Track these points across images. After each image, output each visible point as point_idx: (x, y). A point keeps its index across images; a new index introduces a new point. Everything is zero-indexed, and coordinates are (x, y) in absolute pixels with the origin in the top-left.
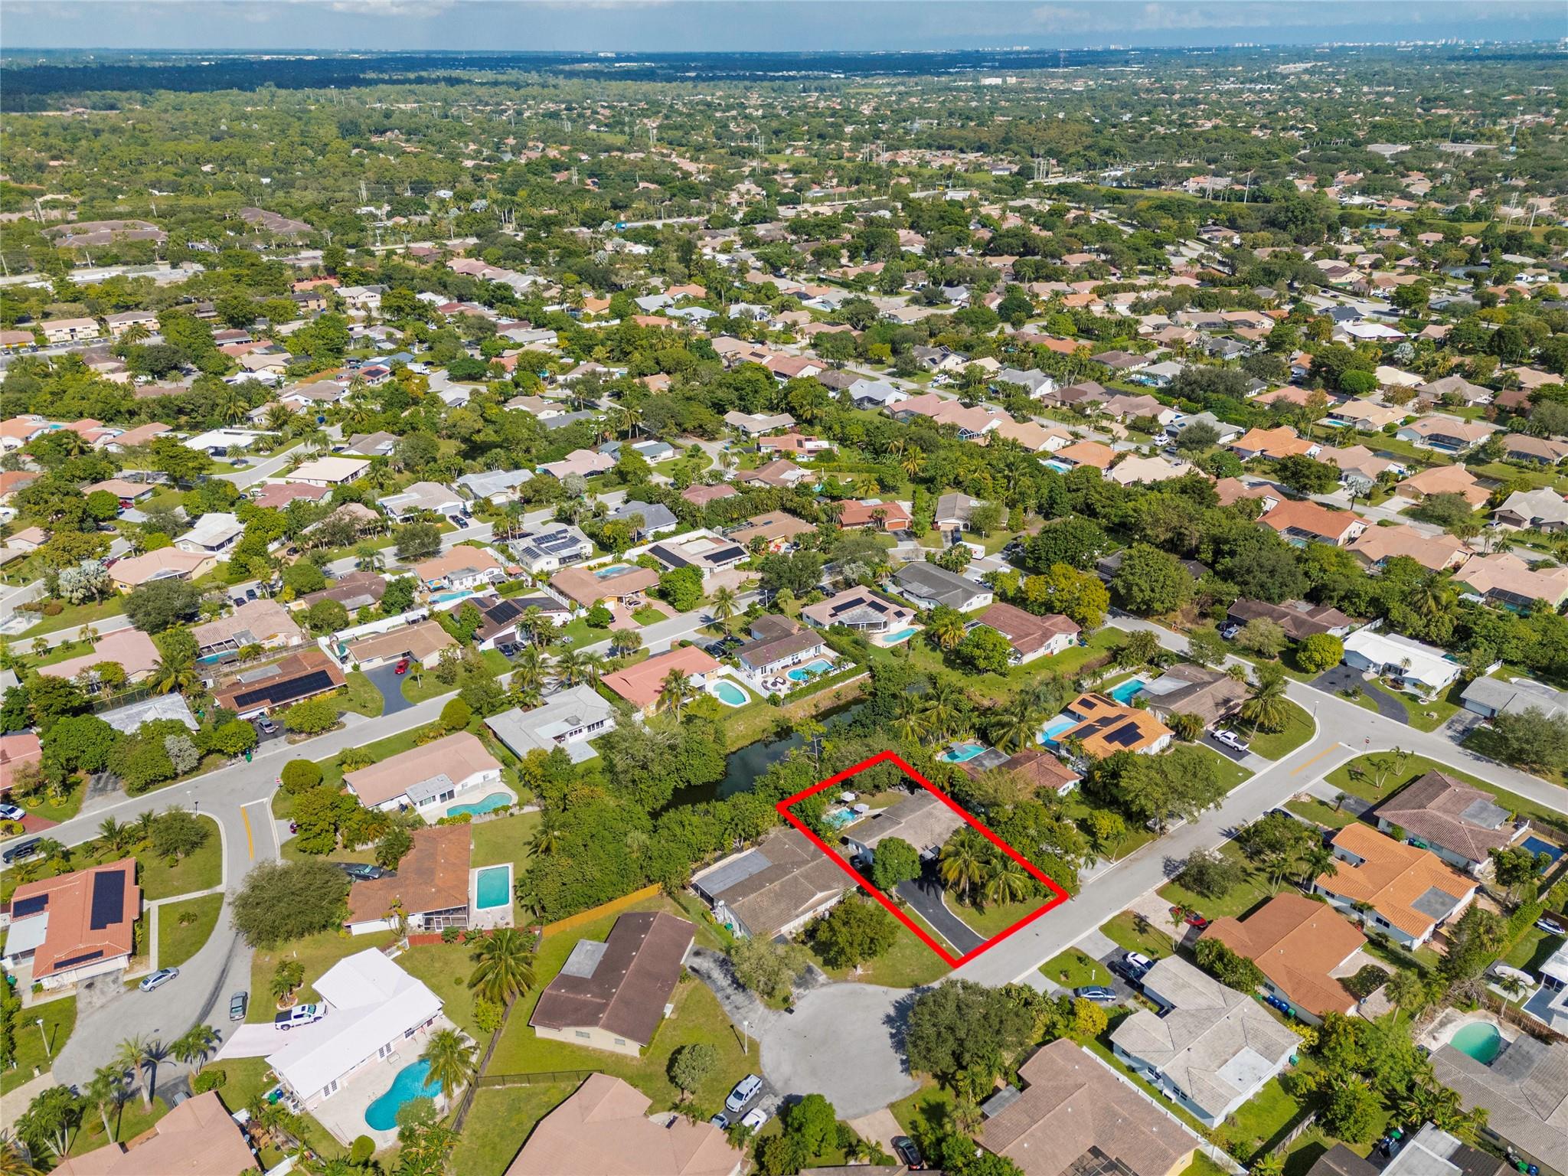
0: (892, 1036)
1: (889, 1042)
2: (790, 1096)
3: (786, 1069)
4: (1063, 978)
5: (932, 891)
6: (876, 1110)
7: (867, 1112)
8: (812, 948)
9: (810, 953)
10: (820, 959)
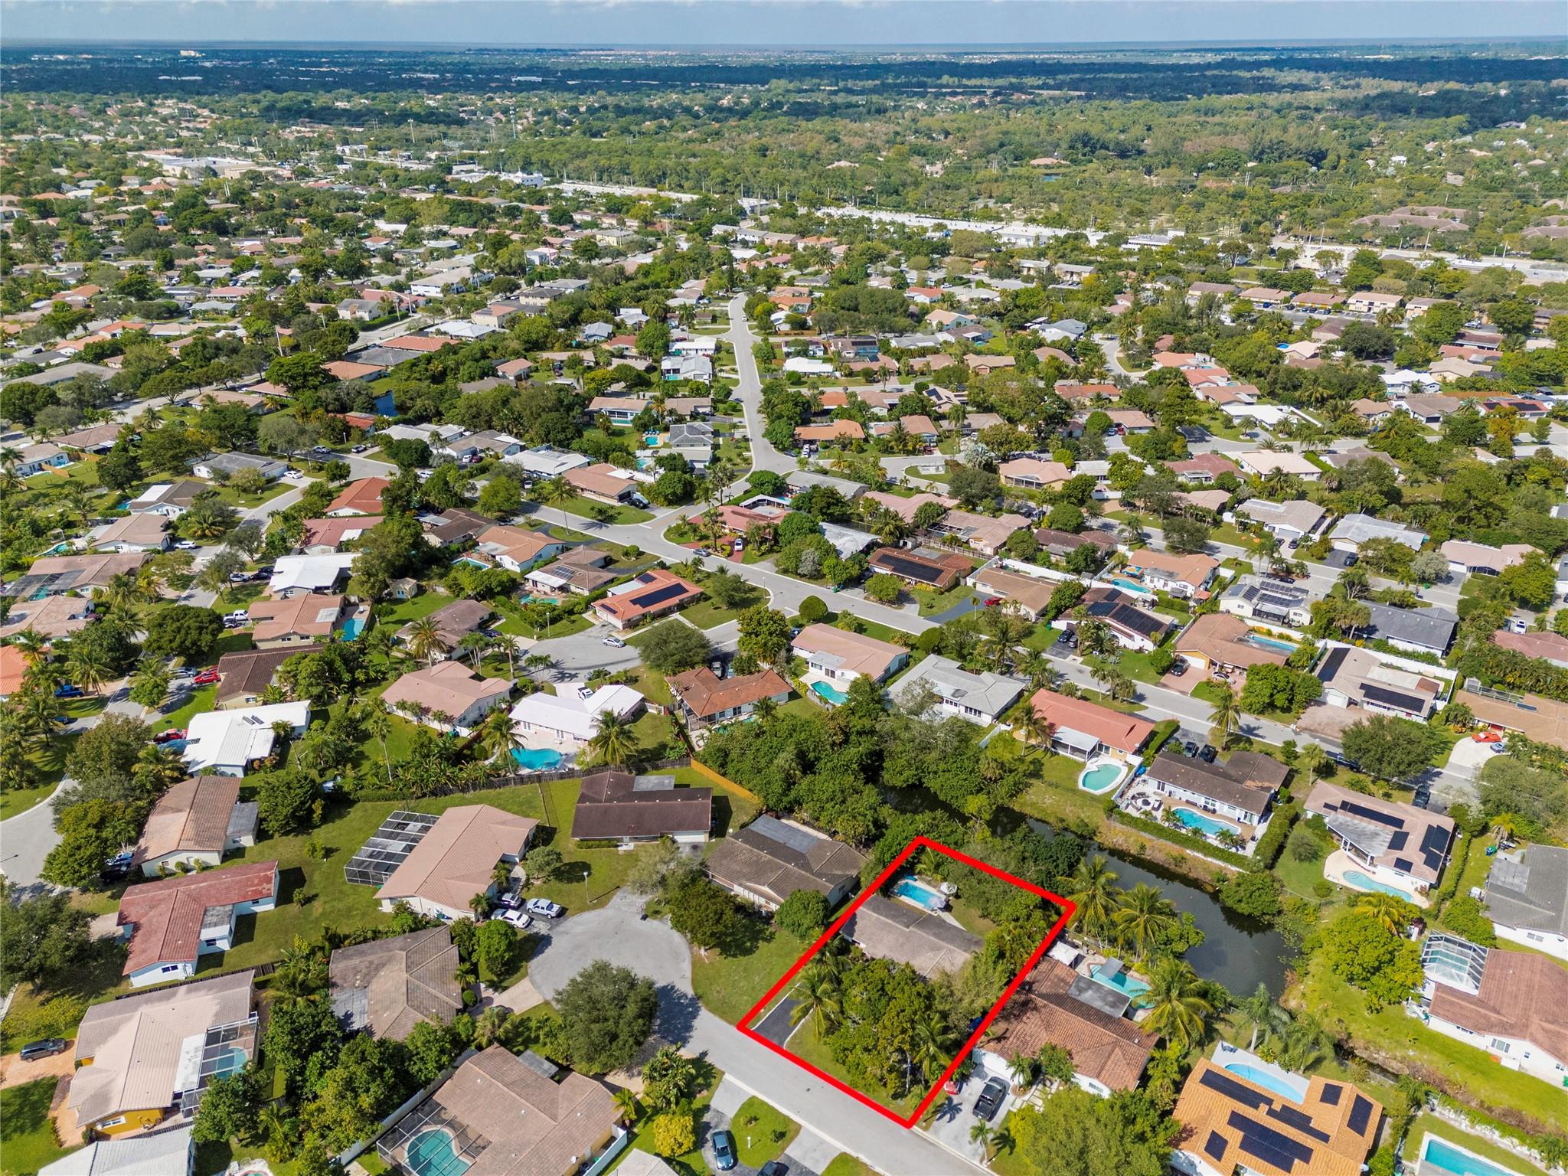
2: (550, 938)
3: (579, 930)
6: (542, 994)
7: (538, 989)
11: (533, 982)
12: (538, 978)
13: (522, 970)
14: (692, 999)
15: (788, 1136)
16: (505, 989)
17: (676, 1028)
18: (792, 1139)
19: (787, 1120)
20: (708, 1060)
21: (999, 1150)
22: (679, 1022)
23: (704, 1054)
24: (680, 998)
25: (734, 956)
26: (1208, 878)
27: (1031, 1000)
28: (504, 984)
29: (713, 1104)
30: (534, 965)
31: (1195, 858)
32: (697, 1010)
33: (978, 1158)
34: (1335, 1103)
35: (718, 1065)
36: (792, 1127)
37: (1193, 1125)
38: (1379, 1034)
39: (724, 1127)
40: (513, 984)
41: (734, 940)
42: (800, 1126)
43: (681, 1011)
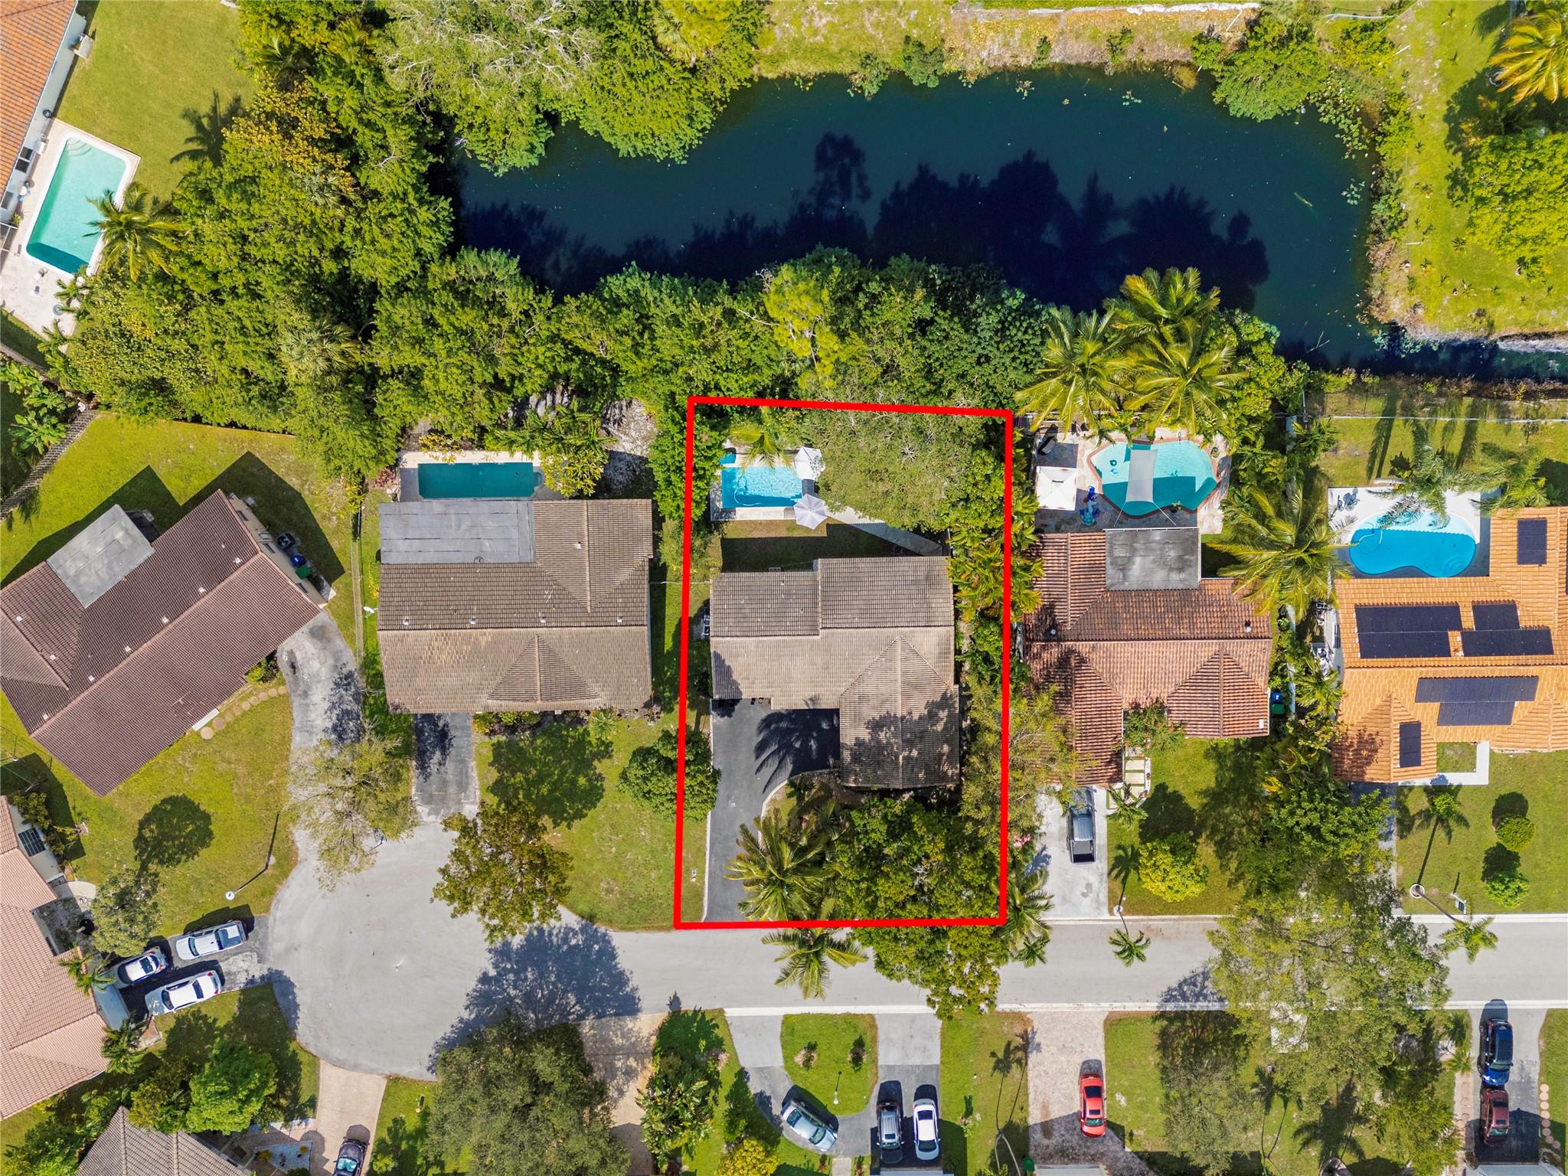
0: (485, 979)
1: (472, 984)
2: (279, 973)
3: (304, 929)
4: (799, 1059)
5: (773, 764)
6: (371, 1072)
7: (355, 1067)
8: (497, 747)
9: (488, 753)
10: (494, 775)
11: (338, 1064)
12: (336, 1052)
13: (302, 1057)
14: (583, 930)
15: (867, 1040)
16: (312, 1103)
17: (604, 990)
18: (874, 1040)
19: (850, 1019)
20: (687, 1005)
21: (1124, 882)
22: (598, 978)
23: (675, 1002)
24: (566, 940)
25: (579, 815)
26: (1180, 52)
27: (1071, 651)
28: (304, 1098)
29: (746, 1062)
30: (306, 1034)
31: (1148, 20)
32: (605, 940)
33: (1105, 910)
34: (1542, 560)
35: (705, 1006)
36: (863, 1025)
37: (1371, 730)
38: (1541, 305)
39: (783, 1088)
40: (317, 1088)
41: (555, 787)
42: (871, 1016)
43: (586, 958)
